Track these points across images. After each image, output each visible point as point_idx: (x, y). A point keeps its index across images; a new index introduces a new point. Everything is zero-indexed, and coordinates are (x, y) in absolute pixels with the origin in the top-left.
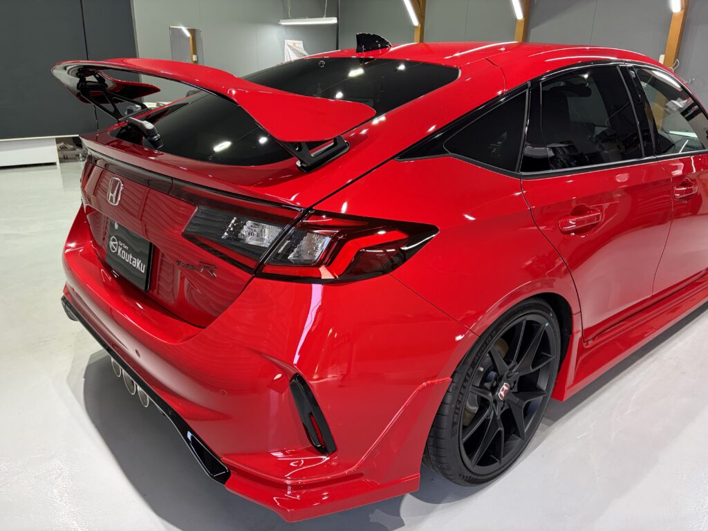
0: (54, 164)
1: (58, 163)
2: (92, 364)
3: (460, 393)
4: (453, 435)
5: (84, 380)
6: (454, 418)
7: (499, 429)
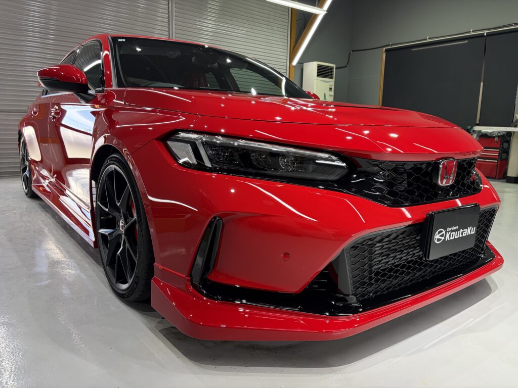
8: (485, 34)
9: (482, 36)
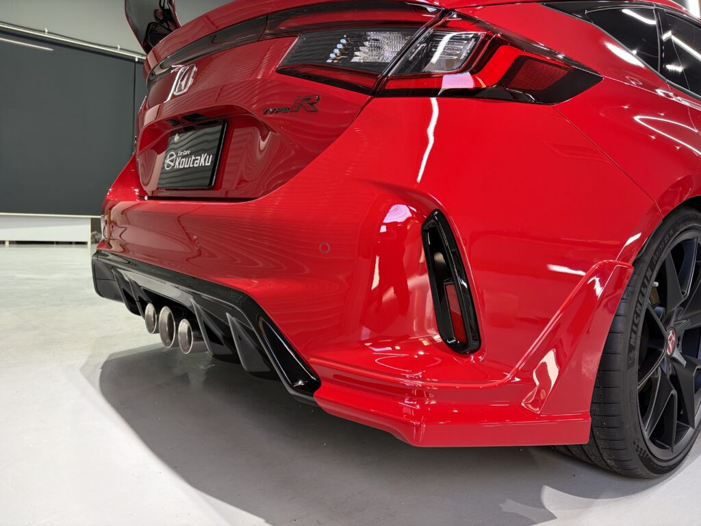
0: (84, 243)
1: (89, 243)
2: (111, 361)
3: (638, 301)
4: (630, 366)
5: (100, 370)
6: (631, 338)
7: (672, 392)
8: (137, 60)
9: (132, 60)
